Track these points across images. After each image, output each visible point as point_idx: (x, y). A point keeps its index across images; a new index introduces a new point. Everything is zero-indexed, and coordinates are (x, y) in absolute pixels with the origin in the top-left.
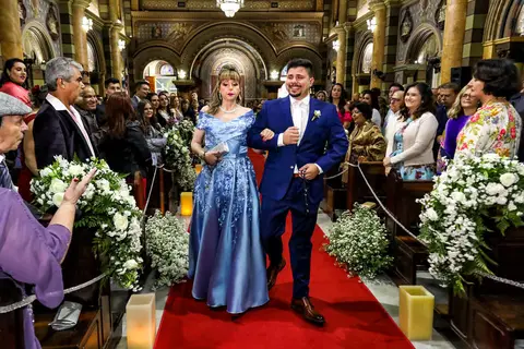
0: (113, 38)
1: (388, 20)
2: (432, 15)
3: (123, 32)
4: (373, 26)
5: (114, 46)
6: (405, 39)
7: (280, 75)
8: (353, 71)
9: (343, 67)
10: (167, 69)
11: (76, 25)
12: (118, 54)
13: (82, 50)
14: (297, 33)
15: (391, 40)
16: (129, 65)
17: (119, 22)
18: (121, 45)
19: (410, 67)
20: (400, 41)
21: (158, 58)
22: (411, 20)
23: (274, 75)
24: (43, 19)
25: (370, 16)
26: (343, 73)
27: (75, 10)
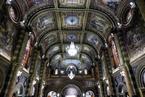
0: (41, 85)
1: (111, 81)
2: (121, 80)
3: (44, 84)
4: (107, 82)
5: (41, 87)
6: (117, 86)
8: (105, 94)
9: (102, 93)
11: (32, 83)
12: (42, 90)
13: (31, 90)
14: (89, 83)
15: (113, 86)
16: (44, 93)
17: (44, 81)
18: (43, 87)
19: (120, 94)
20: (115, 87)
21: (53, 90)
22: (116, 81)
23: (84, 95)
24: (23, 82)
25: (106, 79)
26: (102, 95)
27: (33, 79)
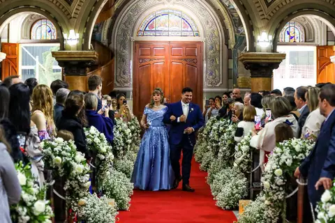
7: (275, 42)
10: (44, 29)
21: (27, 8)
23: (264, 41)
